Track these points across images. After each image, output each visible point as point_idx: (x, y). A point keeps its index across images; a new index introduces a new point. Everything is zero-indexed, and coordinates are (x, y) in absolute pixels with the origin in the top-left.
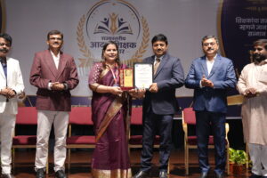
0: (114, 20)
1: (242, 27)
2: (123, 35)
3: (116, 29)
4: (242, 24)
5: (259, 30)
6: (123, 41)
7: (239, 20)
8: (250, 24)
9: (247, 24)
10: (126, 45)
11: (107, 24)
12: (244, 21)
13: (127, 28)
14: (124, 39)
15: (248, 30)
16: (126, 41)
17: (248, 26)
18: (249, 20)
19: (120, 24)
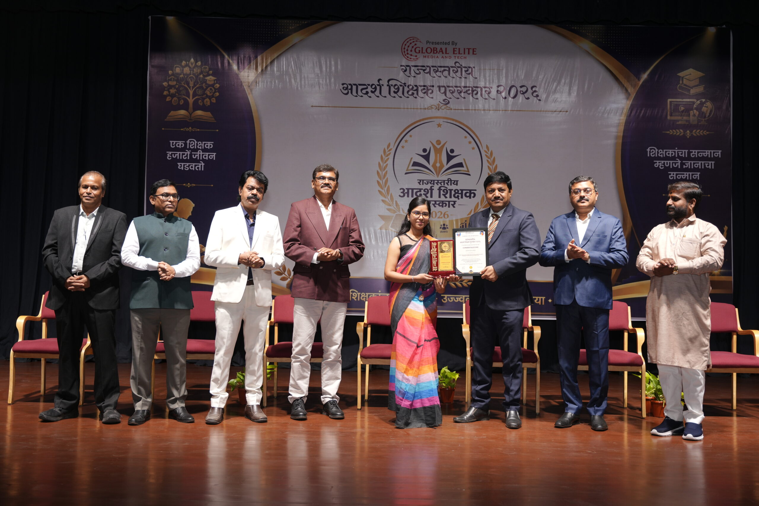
0: (438, 151)
1: (658, 164)
2: (454, 177)
3: (442, 166)
4: (659, 158)
5: (687, 170)
6: (454, 187)
7: (652, 151)
8: (673, 158)
9: (667, 158)
10: (459, 194)
11: (427, 158)
12: (662, 153)
13: (460, 165)
14: (456, 183)
15: (667, 169)
16: (459, 187)
17: (668, 163)
18: (670, 152)
19: (450, 158)
